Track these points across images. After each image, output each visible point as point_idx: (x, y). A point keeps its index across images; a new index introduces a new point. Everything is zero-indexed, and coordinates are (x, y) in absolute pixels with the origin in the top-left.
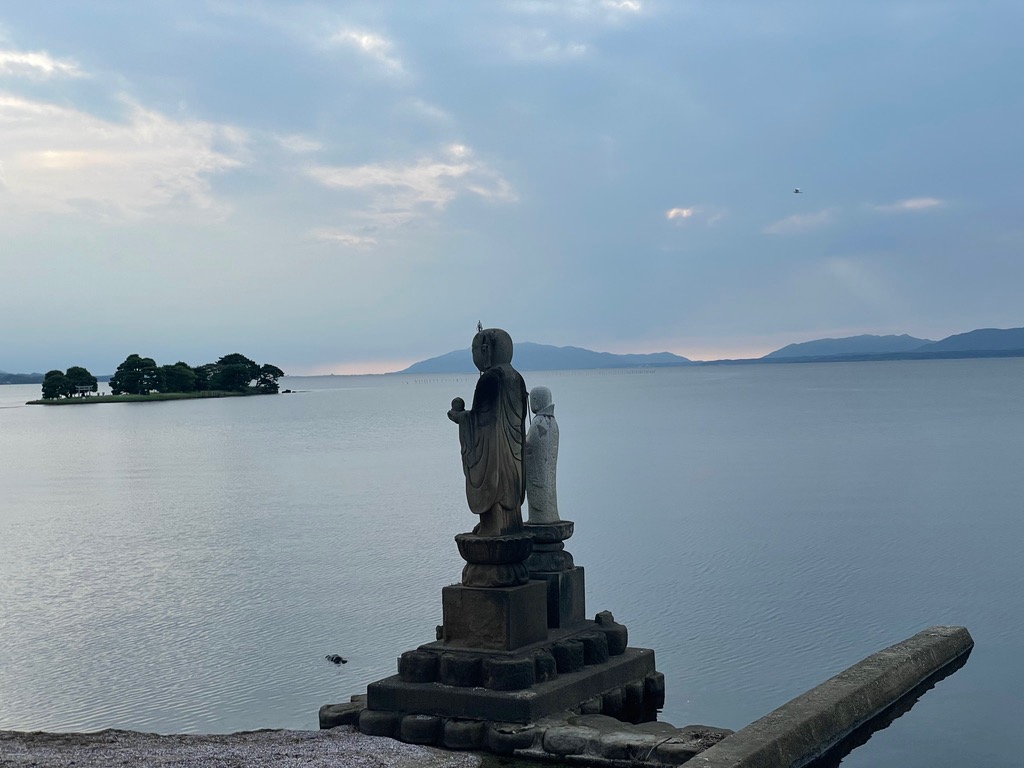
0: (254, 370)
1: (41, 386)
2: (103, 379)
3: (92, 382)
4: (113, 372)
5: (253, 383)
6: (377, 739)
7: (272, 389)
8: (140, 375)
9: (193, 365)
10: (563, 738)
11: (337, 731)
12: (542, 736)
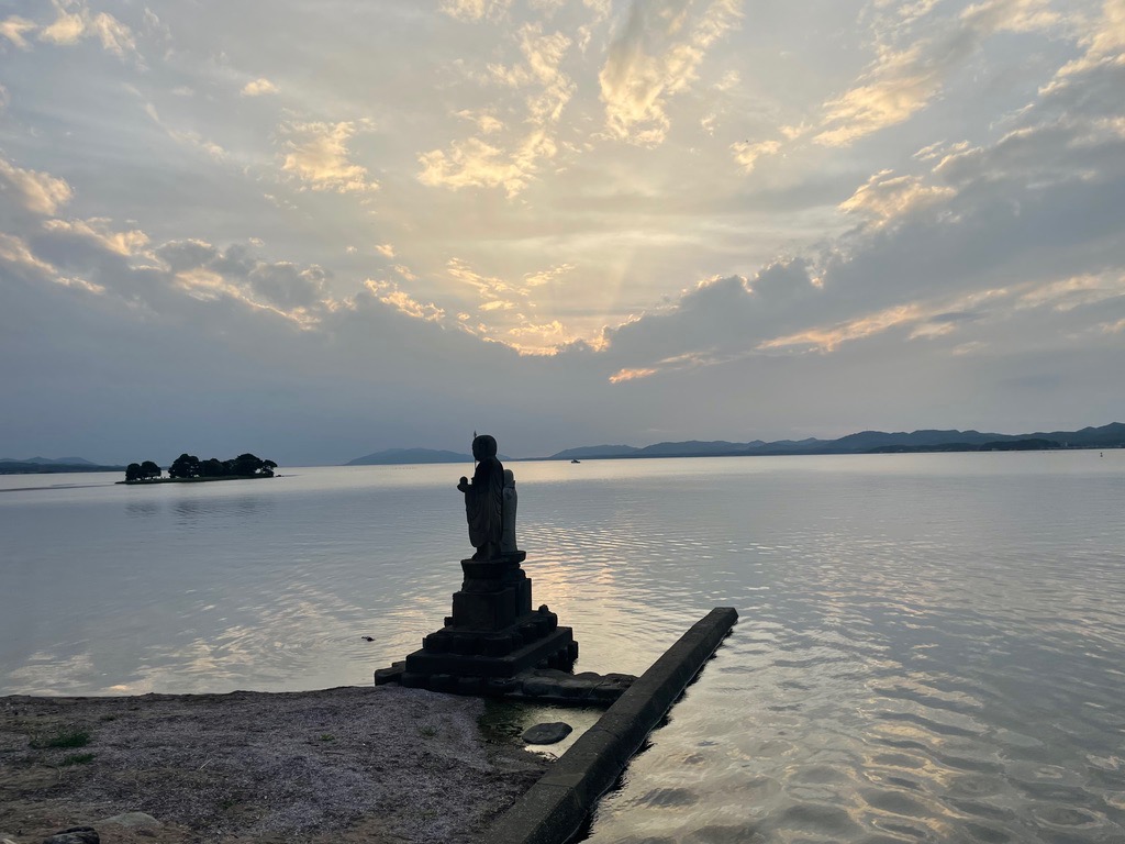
0: (259, 463)
1: (125, 473)
2: (164, 469)
3: (158, 471)
4: (171, 464)
5: (258, 471)
6: (415, 690)
7: (270, 475)
8: (188, 467)
9: (221, 460)
10: (535, 685)
11: (388, 686)
12: (522, 684)
